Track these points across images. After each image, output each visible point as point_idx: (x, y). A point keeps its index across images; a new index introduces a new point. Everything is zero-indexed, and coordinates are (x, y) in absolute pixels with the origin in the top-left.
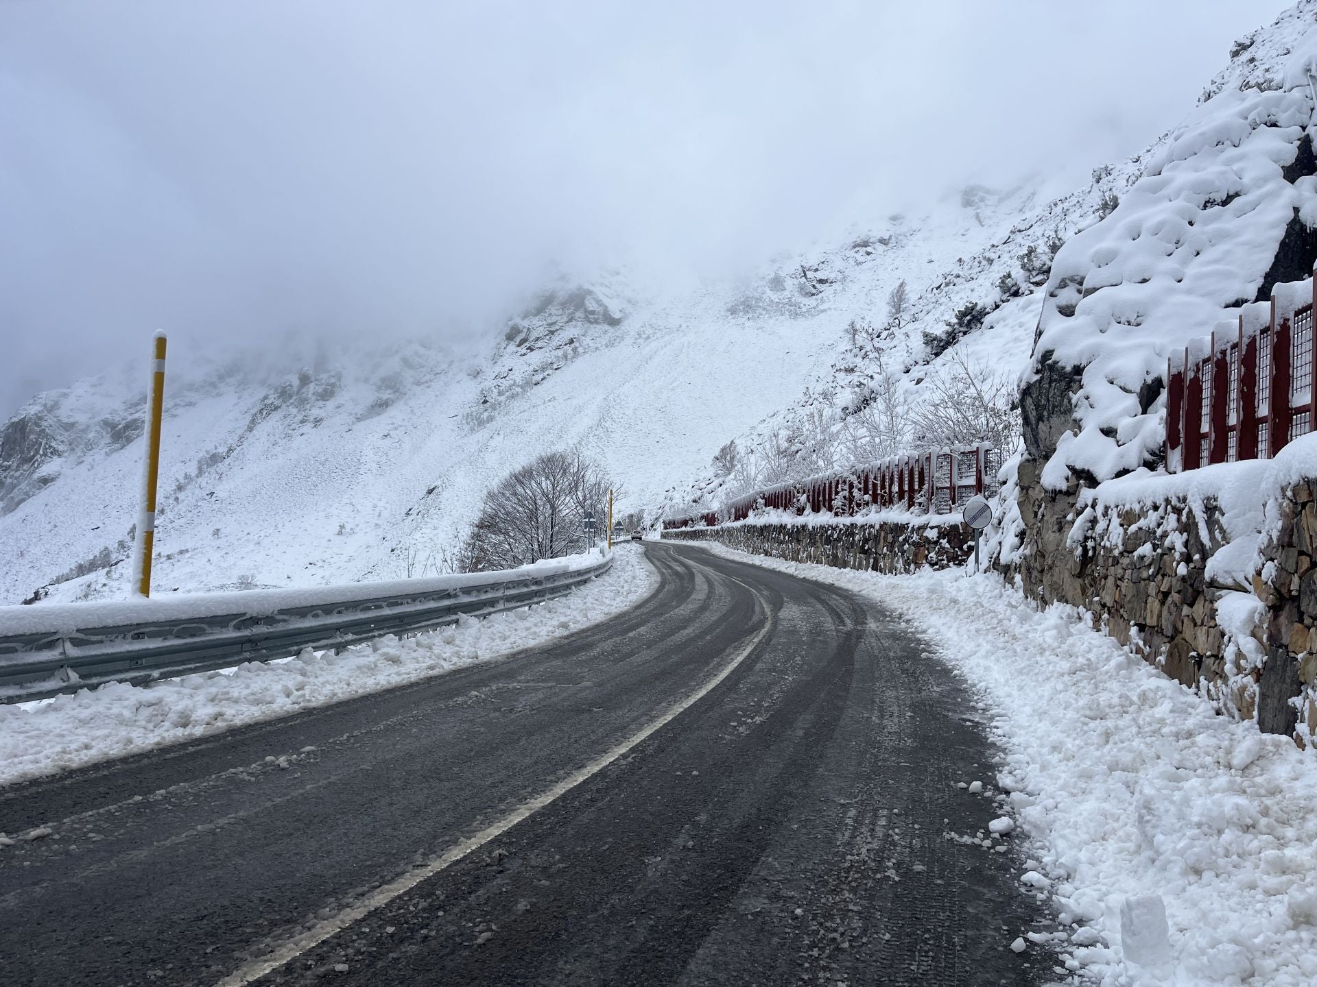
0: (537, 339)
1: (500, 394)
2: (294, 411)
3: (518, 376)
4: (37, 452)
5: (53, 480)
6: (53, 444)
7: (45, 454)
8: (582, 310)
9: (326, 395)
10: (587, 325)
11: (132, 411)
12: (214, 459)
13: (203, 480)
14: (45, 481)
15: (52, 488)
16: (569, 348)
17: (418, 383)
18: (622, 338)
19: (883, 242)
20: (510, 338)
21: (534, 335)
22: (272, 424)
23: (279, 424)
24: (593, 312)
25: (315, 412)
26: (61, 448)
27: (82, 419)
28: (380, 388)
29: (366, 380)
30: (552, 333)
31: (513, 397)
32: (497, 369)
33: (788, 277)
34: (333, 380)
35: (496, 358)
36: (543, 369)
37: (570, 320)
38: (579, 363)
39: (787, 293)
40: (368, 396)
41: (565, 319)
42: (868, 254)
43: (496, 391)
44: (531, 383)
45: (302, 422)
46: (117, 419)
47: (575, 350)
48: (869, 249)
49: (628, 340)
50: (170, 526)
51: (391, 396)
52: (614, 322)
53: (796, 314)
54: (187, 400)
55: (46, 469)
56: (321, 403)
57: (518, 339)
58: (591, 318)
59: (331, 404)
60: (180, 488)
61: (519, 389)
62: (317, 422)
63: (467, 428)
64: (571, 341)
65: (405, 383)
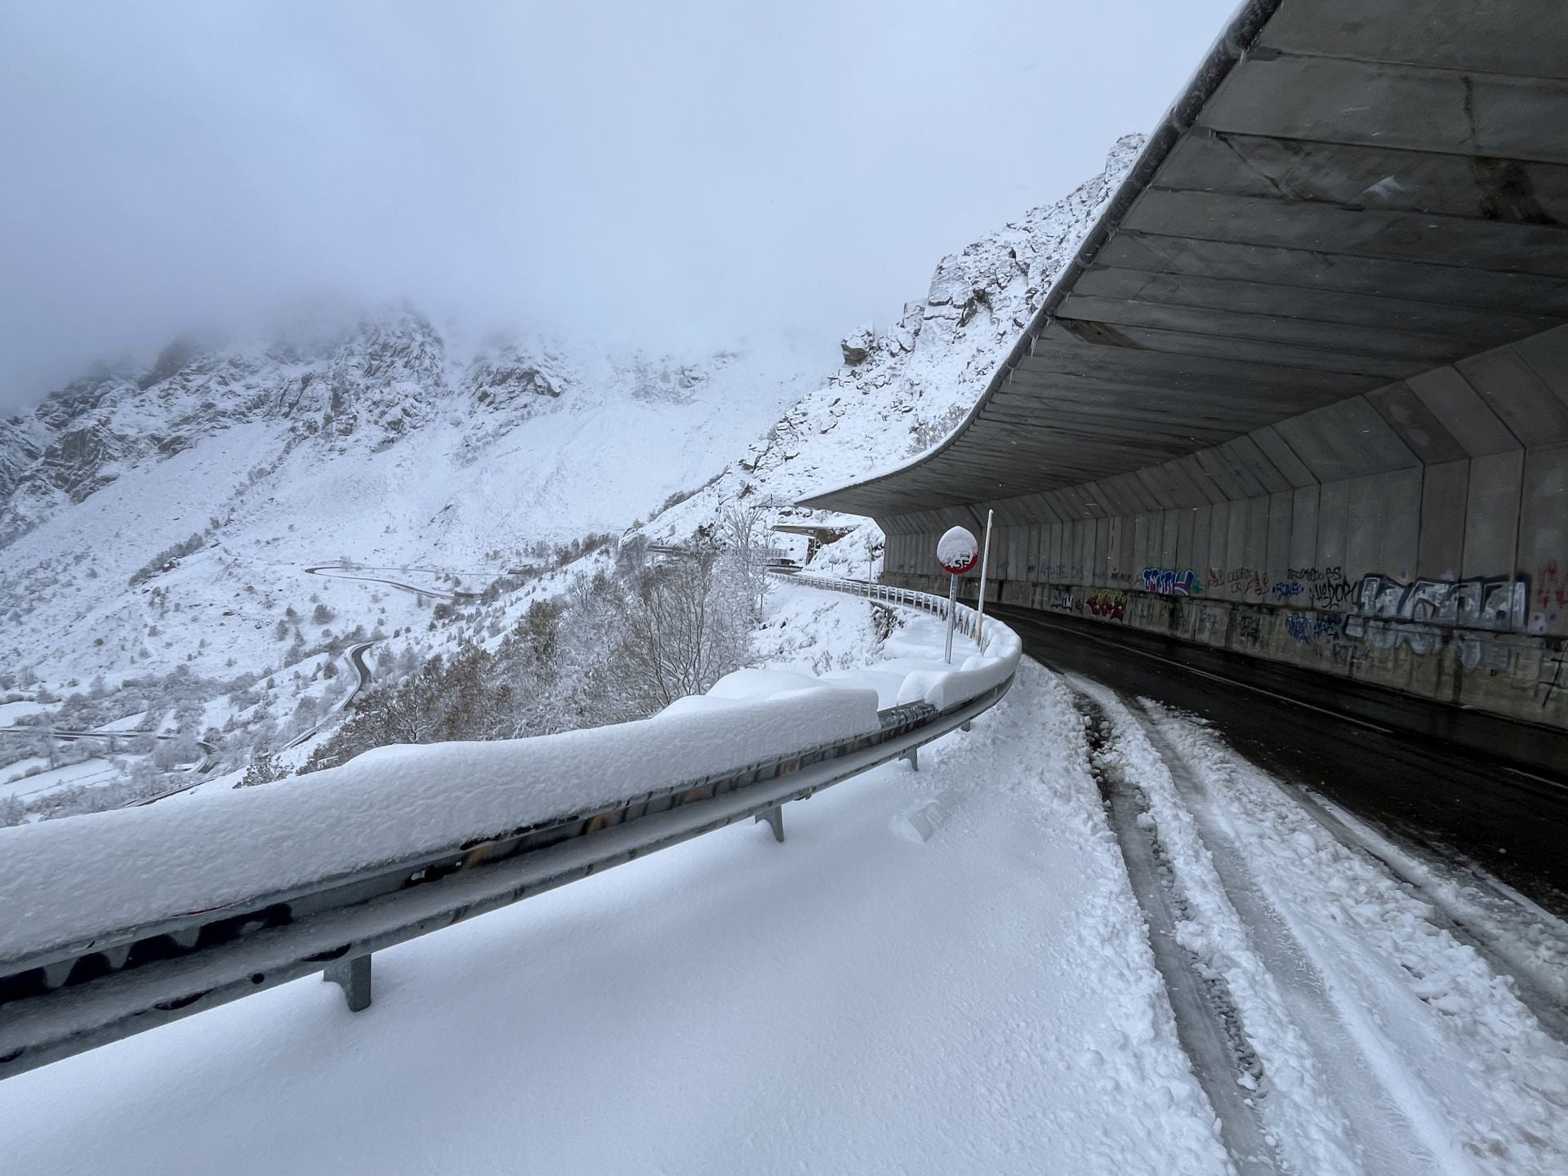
0: (501, 402)
1: (478, 440)
2: (323, 441)
3: (490, 428)
4: (96, 456)
5: (115, 479)
6: (110, 451)
7: (104, 459)
8: (532, 384)
9: (347, 431)
10: (536, 395)
11: (174, 429)
12: (262, 473)
13: (258, 488)
14: (108, 480)
15: (113, 485)
16: (525, 411)
17: (415, 428)
18: (562, 408)
19: (733, 355)
20: (481, 399)
21: (498, 400)
22: (304, 449)
23: (311, 450)
24: (540, 387)
25: (339, 444)
26: (116, 454)
27: (132, 433)
28: (387, 429)
29: (376, 423)
30: (512, 398)
31: (488, 443)
32: (473, 422)
33: (673, 374)
34: (352, 421)
35: (471, 413)
36: (507, 425)
37: (524, 390)
38: (532, 422)
39: (671, 385)
40: (379, 434)
41: (521, 389)
42: (724, 362)
43: (474, 438)
44: (497, 435)
45: (330, 450)
46: (162, 435)
47: (529, 413)
48: (725, 360)
49: (567, 409)
50: (244, 520)
51: (396, 436)
52: (556, 395)
53: (677, 401)
54: (222, 424)
55: (107, 470)
56: (344, 437)
57: (487, 401)
58: (540, 391)
59: (351, 438)
60: (240, 493)
61: (491, 438)
62: (342, 451)
63: (458, 463)
64: (526, 406)
65: (405, 426)
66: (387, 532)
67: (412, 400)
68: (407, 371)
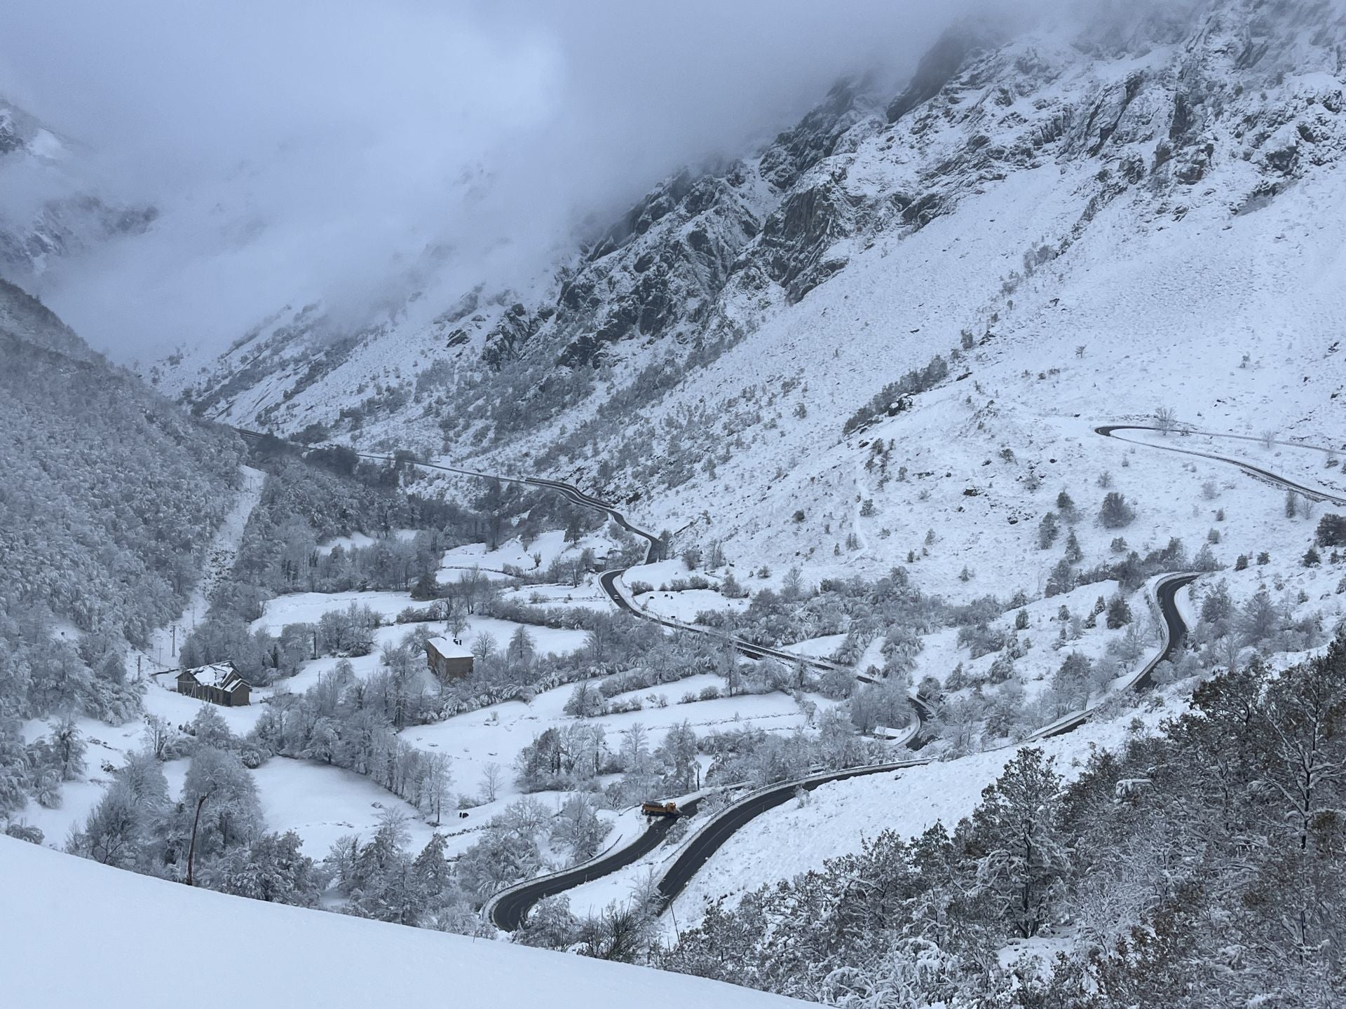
2: (1148, 196)
4: (823, 231)
5: (842, 266)
6: (841, 222)
7: (832, 234)
9: (1192, 176)
11: (928, 183)
12: (1045, 254)
13: (1037, 281)
14: (834, 267)
15: (841, 275)
17: (1318, 162)
22: (1116, 211)
23: (1128, 211)
25: (1177, 200)
26: (848, 227)
27: (871, 191)
28: (1265, 169)
29: (1247, 157)
34: (1203, 156)
40: (1248, 178)
45: (1159, 212)
46: (911, 193)
50: (1010, 336)
51: (1281, 180)
54: (995, 172)
55: (835, 252)
56: (1185, 187)
59: (1198, 188)
60: (1009, 289)
62: (1180, 212)
65: (1301, 160)
66: (1243, 366)
67: (1319, 108)
68: (1319, 52)
